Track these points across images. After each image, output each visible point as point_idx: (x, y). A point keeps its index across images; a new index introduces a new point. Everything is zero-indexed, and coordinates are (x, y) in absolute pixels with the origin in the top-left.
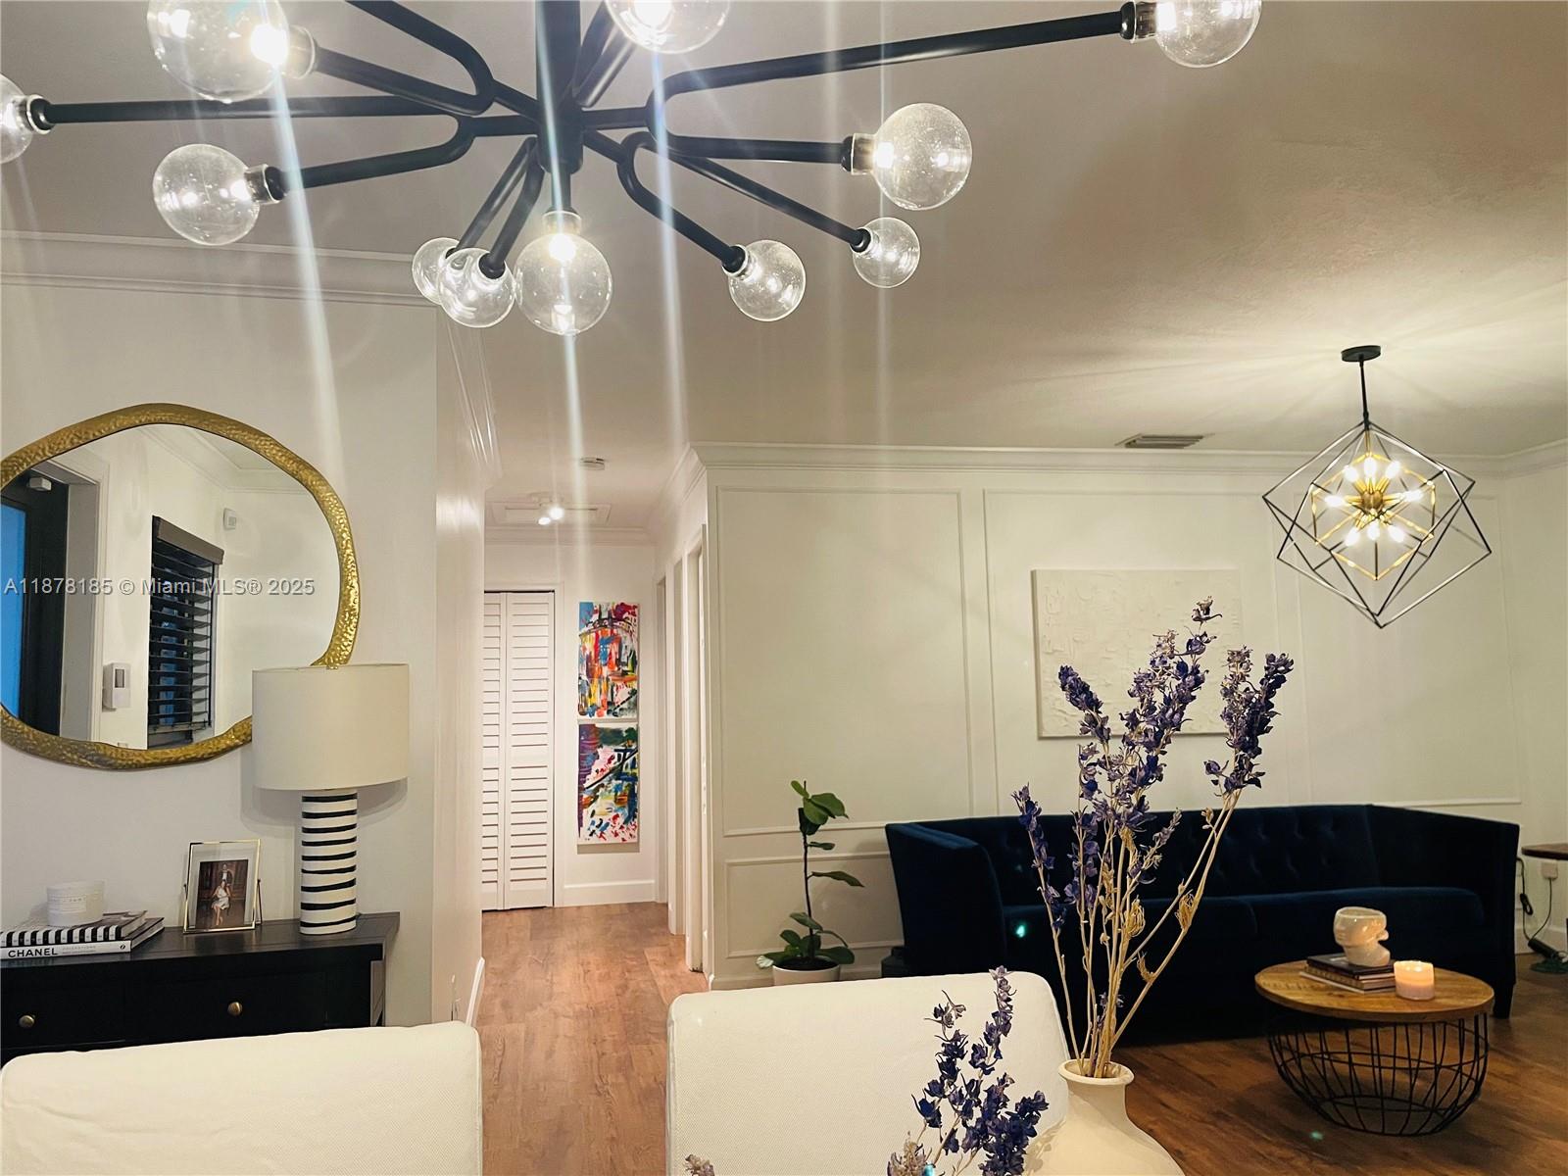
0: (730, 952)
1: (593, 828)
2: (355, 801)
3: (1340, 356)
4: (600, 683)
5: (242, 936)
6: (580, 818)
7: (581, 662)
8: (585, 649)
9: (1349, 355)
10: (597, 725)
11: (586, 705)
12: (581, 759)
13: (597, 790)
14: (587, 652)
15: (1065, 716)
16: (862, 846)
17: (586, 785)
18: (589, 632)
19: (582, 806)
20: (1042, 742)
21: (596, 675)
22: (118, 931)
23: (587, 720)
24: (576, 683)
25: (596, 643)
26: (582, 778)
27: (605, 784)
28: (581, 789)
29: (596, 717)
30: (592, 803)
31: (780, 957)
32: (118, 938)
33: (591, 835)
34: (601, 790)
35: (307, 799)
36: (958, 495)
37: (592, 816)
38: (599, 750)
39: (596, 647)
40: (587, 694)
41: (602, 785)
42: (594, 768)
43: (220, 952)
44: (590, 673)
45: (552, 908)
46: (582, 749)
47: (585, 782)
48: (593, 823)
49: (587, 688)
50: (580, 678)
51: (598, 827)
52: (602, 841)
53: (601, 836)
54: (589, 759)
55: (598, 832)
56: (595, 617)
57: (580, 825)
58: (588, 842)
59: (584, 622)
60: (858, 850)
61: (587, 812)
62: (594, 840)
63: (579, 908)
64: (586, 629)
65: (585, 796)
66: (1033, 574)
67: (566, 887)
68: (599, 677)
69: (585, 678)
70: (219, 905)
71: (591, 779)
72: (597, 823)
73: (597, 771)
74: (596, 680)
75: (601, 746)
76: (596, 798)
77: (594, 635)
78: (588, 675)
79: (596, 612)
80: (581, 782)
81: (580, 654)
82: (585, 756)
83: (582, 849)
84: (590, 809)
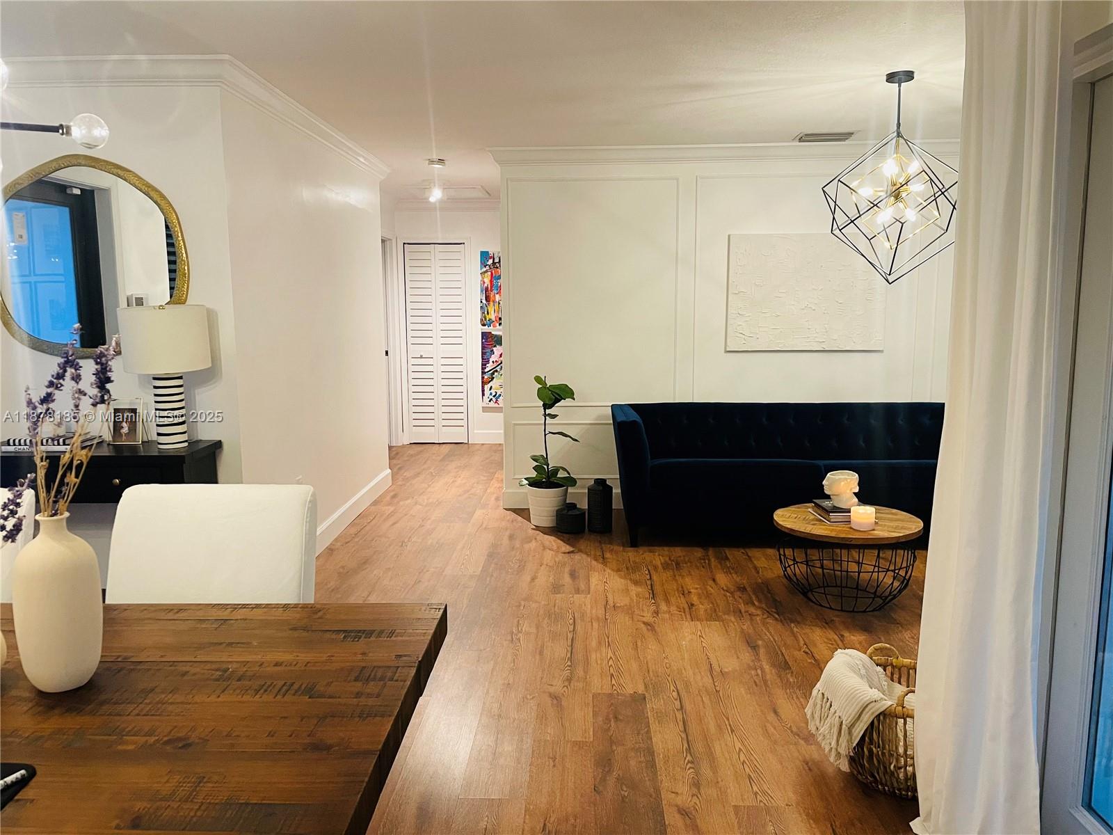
0: (514, 475)
1: (491, 397)
2: (181, 380)
3: (885, 78)
4: (494, 305)
5: (136, 447)
6: (483, 391)
7: (482, 291)
8: (484, 283)
9: (891, 78)
10: (493, 333)
11: (486, 319)
12: (483, 354)
13: (493, 374)
14: (486, 285)
15: (744, 336)
16: (599, 417)
17: (486, 370)
18: (486, 271)
19: (484, 383)
20: (729, 354)
21: (491, 300)
22: (64, 441)
23: (486, 329)
24: (479, 305)
25: (491, 279)
26: (484, 365)
27: (498, 370)
28: (483, 373)
29: (492, 327)
30: (490, 381)
31: (532, 480)
32: (64, 444)
33: (490, 401)
34: (496, 374)
35: (155, 379)
36: (677, 179)
37: (491, 389)
38: (494, 349)
39: (491, 281)
40: (486, 313)
41: (497, 371)
42: (491, 360)
43: (125, 454)
44: (487, 299)
45: (468, 444)
46: (483, 348)
47: (485, 368)
48: (491, 394)
49: (486, 308)
50: (481, 302)
51: (494, 396)
52: (496, 405)
53: (496, 402)
54: (488, 354)
55: (494, 399)
56: (491, 261)
57: (483, 395)
58: (488, 406)
59: (484, 264)
60: (596, 420)
61: (487, 387)
62: (492, 404)
63: (483, 444)
64: (485, 269)
65: (486, 377)
66: (729, 236)
67: (475, 431)
68: (494, 302)
69: (484, 301)
70: (124, 431)
71: (489, 367)
72: (494, 394)
73: (493, 362)
74: (492, 303)
75: (495, 346)
76: (493, 378)
77: (489, 273)
78: (486, 300)
79: (491, 258)
80: (483, 369)
81: (481, 285)
82: (486, 352)
83: (485, 409)
84: (489, 385)
